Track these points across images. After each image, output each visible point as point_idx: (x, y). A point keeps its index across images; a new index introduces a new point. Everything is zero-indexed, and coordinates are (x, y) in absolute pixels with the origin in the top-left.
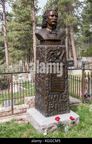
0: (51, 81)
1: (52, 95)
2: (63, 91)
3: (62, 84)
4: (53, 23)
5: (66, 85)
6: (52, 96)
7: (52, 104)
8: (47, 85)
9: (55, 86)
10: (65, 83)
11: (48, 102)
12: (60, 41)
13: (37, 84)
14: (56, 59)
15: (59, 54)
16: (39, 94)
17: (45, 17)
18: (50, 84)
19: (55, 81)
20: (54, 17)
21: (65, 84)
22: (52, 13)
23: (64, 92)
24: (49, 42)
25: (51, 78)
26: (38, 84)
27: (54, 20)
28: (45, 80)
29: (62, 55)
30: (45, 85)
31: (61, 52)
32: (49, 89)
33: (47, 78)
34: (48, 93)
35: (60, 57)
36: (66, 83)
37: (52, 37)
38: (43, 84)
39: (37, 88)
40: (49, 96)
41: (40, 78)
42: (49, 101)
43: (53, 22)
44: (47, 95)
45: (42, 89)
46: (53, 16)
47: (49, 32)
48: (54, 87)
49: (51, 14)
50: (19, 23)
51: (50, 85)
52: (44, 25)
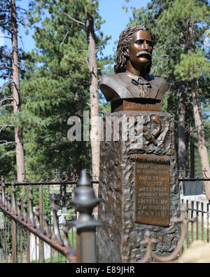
0: (138, 198)
1: (138, 233)
2: (167, 224)
3: (163, 205)
4: (142, 59)
5: (174, 210)
6: (140, 233)
7: (138, 256)
8: (128, 206)
9: (146, 210)
10: (171, 204)
11: (128, 249)
12: (159, 101)
13: (103, 208)
14: (148, 145)
15: (155, 131)
16: (107, 231)
17: (123, 46)
18: (134, 204)
19: (145, 197)
20: (145, 46)
21: (172, 208)
22: (140, 35)
23: (169, 227)
24: (133, 105)
25: (137, 189)
26: (105, 208)
27: (143, 52)
28: (121, 193)
29: (163, 135)
30: (123, 206)
31: (161, 129)
32: (131, 217)
33: (127, 188)
34: (130, 227)
35: (159, 138)
36: (174, 203)
37: (140, 92)
38: (117, 204)
39: (102, 217)
40: (132, 233)
41: (110, 193)
42: (131, 248)
43: (141, 56)
44: (127, 231)
45: (114, 218)
46: (141, 42)
47: (133, 80)
48: (144, 213)
49: (138, 38)
50: (53, 78)
51: (134, 208)
52: (121, 64)
